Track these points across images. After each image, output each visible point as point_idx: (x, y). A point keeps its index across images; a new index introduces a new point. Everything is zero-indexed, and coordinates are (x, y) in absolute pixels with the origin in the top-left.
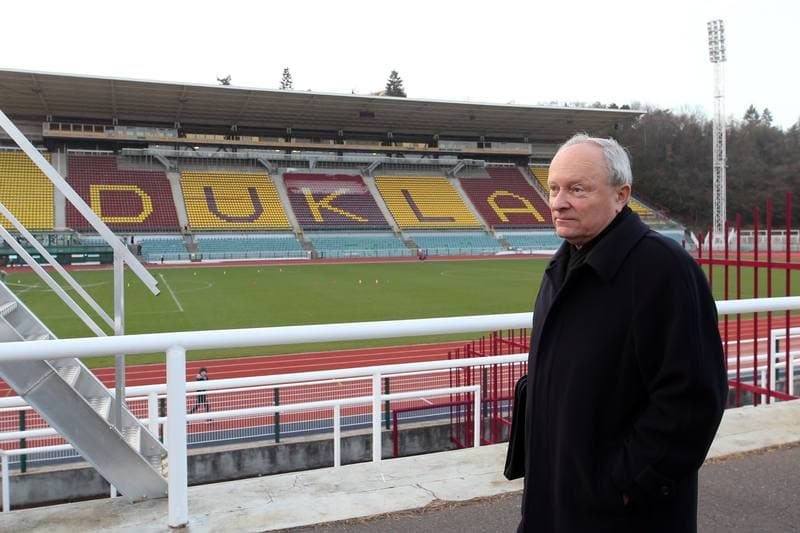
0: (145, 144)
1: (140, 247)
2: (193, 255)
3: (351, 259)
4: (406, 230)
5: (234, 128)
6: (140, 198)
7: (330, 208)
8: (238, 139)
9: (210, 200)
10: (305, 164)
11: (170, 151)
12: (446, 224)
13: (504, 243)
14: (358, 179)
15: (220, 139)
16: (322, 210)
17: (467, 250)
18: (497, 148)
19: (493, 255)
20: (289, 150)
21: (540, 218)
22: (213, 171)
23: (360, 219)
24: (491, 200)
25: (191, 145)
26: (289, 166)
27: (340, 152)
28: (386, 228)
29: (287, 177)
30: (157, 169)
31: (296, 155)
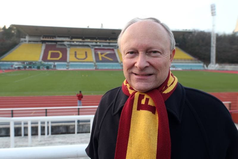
0: (63, 41)
1: (55, 65)
2: (68, 68)
5: (84, 37)
6: (59, 54)
8: (85, 40)
9: (76, 54)
10: (100, 46)
11: (69, 43)
14: (113, 50)
15: (80, 40)
16: (102, 57)
22: (78, 48)
23: (111, 60)
25: (74, 42)
26: (96, 46)
27: (109, 43)
28: (117, 62)
29: (95, 49)
30: (65, 47)
31: (98, 44)
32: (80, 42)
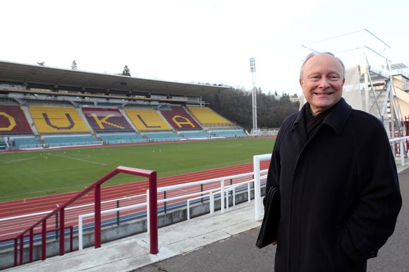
0: (7, 92)
1: (14, 142)
2: (44, 145)
3: (121, 144)
4: (142, 131)
5: (56, 86)
6: (8, 118)
7: (106, 123)
8: (58, 91)
9: (47, 119)
10: (93, 103)
11: (21, 96)
12: (157, 129)
13: (182, 135)
14: (117, 111)
15: (48, 91)
16: (103, 124)
17: (169, 139)
18: (174, 99)
19: (179, 141)
20: (84, 97)
21: (194, 126)
22: (46, 106)
23: (121, 127)
24: (174, 119)
25: (33, 94)
26: (84, 104)
27: (108, 99)
28: (133, 131)
29: (84, 109)
30: (15, 104)
31: (87, 99)
32: (49, 95)
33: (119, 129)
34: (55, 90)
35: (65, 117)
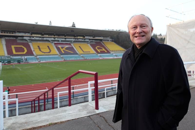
0: (23, 37)
1: (26, 59)
2: (39, 60)
3: (72, 60)
4: (82, 54)
5: (43, 33)
6: (24, 48)
7: (65, 50)
8: (44, 36)
9: (39, 48)
10: (59, 41)
11: (29, 38)
12: (88, 53)
13: (100, 56)
14: (70, 44)
15: (40, 36)
16: (64, 51)
17: (94, 58)
18: (96, 38)
19: (99, 59)
20: (55, 38)
21: (106, 52)
22: (39, 42)
23: (72, 52)
24: (96, 48)
25: (33, 37)
26: (55, 41)
27: (66, 39)
28: (77, 54)
29: (55, 44)
30: (26, 42)
31: (56, 39)
32: (40, 37)
33: (71, 53)
34: (42, 35)
35: (47, 47)
